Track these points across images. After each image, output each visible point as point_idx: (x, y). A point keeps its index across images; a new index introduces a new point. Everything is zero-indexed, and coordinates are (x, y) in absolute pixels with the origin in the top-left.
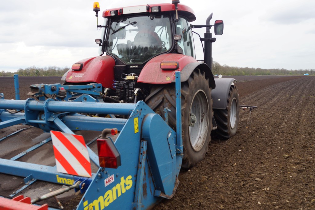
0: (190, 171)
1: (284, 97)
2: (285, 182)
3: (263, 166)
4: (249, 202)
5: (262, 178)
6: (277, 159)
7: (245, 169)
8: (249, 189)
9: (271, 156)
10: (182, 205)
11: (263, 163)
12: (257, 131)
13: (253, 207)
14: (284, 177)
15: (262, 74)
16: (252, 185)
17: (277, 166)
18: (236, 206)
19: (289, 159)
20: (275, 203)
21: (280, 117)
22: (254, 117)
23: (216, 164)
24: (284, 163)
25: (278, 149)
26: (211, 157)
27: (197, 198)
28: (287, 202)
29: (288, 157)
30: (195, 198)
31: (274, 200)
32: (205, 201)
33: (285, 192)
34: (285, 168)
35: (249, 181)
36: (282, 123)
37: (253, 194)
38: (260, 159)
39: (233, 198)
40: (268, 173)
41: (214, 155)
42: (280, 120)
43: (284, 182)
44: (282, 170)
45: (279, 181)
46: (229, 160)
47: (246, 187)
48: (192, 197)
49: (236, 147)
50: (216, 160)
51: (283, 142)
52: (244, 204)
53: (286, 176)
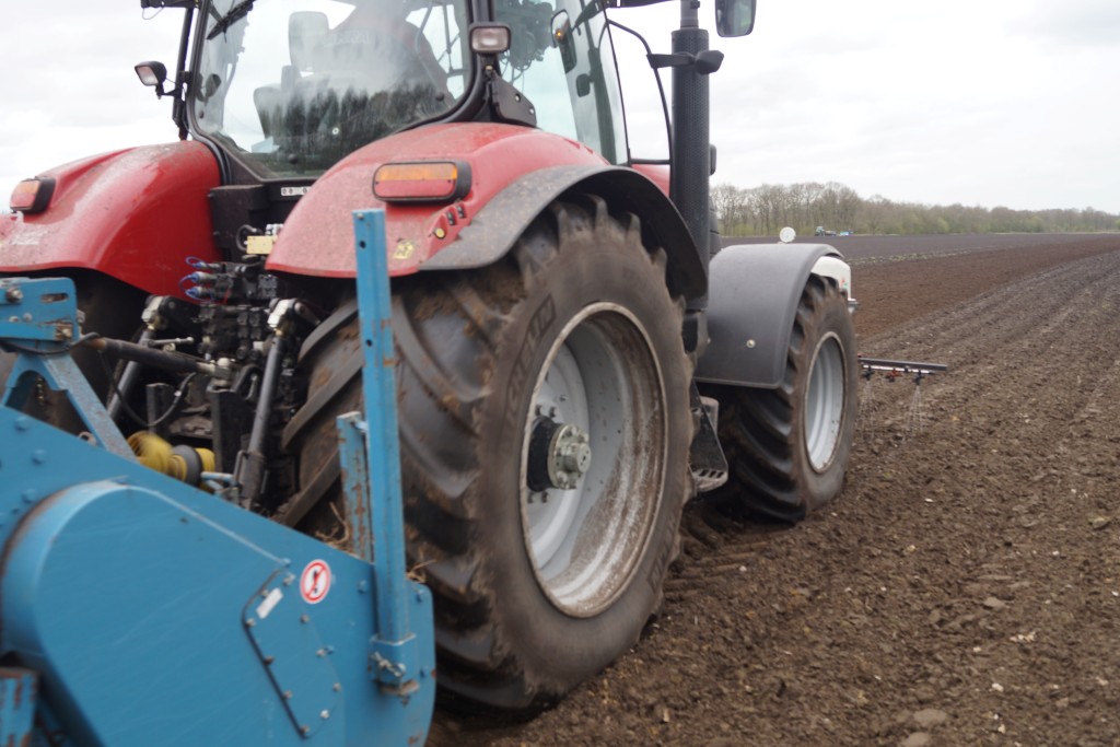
0: (746, 572)
1: (1092, 312)
2: (1092, 612)
3: (1012, 555)
4: (959, 681)
5: (1010, 599)
6: (1066, 533)
7: (945, 565)
8: (959, 638)
9: (1044, 520)
10: (718, 689)
11: (1014, 545)
12: (991, 433)
13: (975, 701)
14: (1091, 594)
15: (1014, 230)
16: (970, 623)
17: (1064, 558)
18: (914, 695)
19: (1108, 530)
20: (1056, 687)
21: (1076, 381)
22: (983, 380)
23: (842, 546)
24: (1091, 544)
25: (1068, 497)
26: (822, 523)
27: (771, 664)
28: (1101, 686)
29: (1108, 525)
30: (765, 666)
31: (1054, 677)
32: (801, 678)
33: (1093, 648)
34: (1095, 563)
35: (960, 607)
36: (1085, 404)
37: (975, 655)
38: (1001, 530)
39: (901, 669)
40: (1031, 580)
41: (835, 514)
42: (1076, 392)
43: (1088, 613)
44: (1082, 570)
45: (1072, 611)
46: (887, 534)
47: (951, 628)
48: (754, 660)
49: (912, 487)
50: (842, 532)
51: (1085, 471)
52: (942, 689)
53: (1096, 593)
